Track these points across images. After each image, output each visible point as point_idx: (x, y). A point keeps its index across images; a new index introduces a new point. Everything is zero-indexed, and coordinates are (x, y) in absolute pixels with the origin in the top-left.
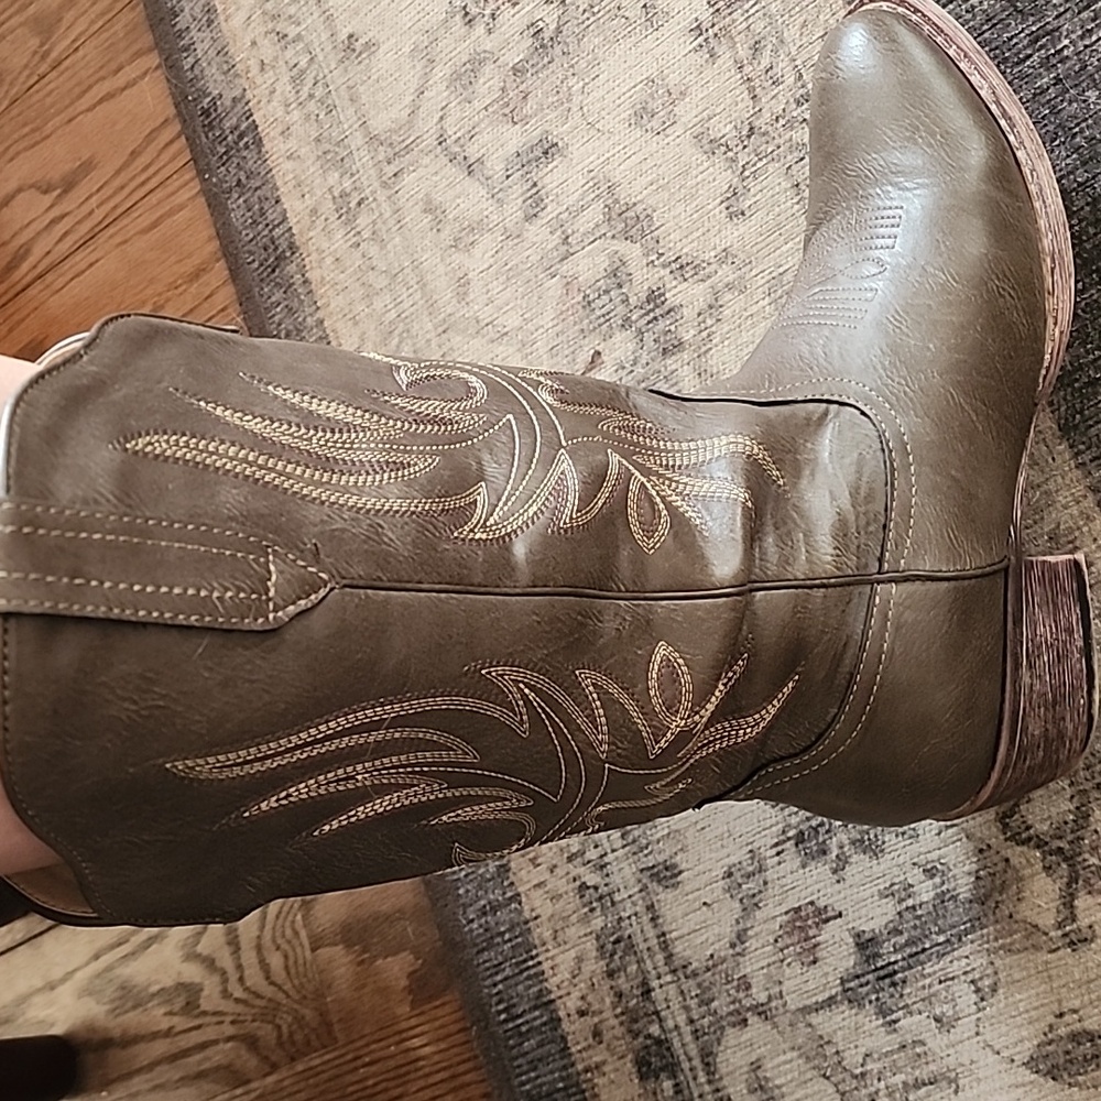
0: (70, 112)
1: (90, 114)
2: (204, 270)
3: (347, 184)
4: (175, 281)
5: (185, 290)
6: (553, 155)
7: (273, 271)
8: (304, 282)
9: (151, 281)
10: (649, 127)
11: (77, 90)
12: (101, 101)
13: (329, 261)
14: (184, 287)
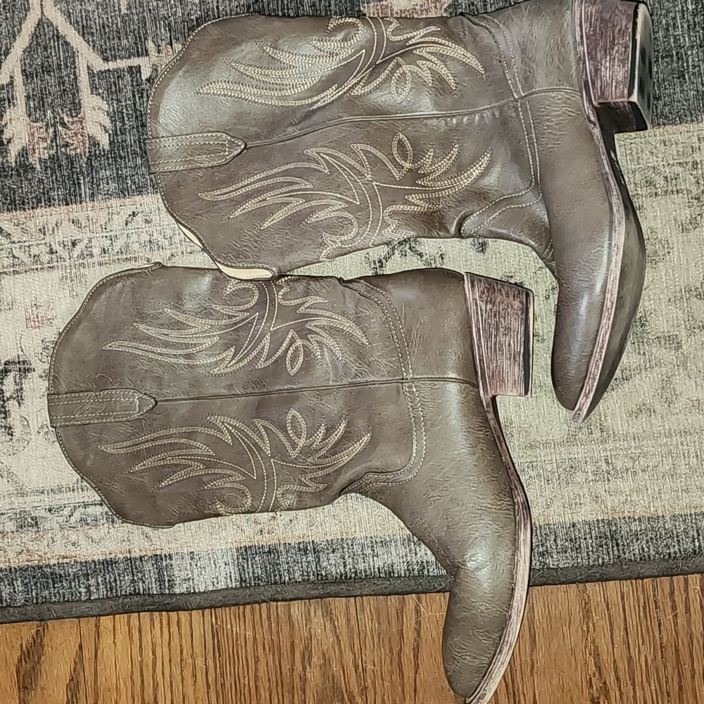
0: (409, 689)
1: (421, 671)
2: (586, 604)
3: (590, 468)
4: (583, 631)
5: (594, 624)
6: (647, 321)
7: (618, 545)
8: (640, 521)
9: (573, 652)
10: (662, 257)
11: (396, 677)
12: (416, 657)
13: (634, 497)
14: (591, 625)
